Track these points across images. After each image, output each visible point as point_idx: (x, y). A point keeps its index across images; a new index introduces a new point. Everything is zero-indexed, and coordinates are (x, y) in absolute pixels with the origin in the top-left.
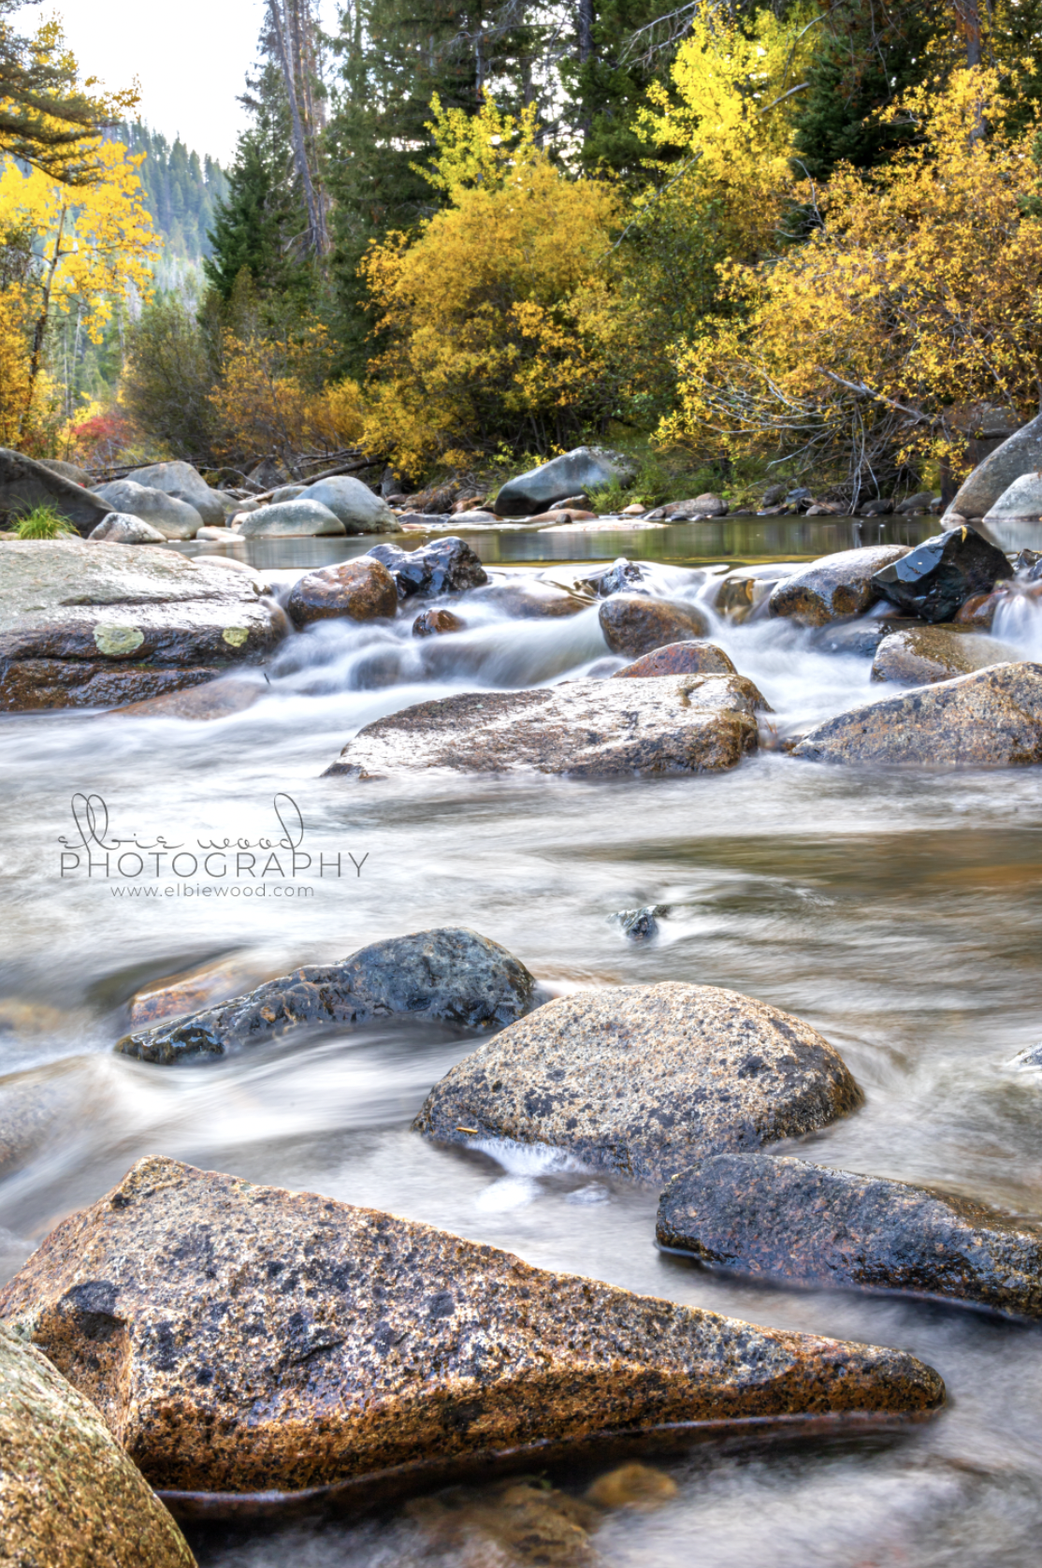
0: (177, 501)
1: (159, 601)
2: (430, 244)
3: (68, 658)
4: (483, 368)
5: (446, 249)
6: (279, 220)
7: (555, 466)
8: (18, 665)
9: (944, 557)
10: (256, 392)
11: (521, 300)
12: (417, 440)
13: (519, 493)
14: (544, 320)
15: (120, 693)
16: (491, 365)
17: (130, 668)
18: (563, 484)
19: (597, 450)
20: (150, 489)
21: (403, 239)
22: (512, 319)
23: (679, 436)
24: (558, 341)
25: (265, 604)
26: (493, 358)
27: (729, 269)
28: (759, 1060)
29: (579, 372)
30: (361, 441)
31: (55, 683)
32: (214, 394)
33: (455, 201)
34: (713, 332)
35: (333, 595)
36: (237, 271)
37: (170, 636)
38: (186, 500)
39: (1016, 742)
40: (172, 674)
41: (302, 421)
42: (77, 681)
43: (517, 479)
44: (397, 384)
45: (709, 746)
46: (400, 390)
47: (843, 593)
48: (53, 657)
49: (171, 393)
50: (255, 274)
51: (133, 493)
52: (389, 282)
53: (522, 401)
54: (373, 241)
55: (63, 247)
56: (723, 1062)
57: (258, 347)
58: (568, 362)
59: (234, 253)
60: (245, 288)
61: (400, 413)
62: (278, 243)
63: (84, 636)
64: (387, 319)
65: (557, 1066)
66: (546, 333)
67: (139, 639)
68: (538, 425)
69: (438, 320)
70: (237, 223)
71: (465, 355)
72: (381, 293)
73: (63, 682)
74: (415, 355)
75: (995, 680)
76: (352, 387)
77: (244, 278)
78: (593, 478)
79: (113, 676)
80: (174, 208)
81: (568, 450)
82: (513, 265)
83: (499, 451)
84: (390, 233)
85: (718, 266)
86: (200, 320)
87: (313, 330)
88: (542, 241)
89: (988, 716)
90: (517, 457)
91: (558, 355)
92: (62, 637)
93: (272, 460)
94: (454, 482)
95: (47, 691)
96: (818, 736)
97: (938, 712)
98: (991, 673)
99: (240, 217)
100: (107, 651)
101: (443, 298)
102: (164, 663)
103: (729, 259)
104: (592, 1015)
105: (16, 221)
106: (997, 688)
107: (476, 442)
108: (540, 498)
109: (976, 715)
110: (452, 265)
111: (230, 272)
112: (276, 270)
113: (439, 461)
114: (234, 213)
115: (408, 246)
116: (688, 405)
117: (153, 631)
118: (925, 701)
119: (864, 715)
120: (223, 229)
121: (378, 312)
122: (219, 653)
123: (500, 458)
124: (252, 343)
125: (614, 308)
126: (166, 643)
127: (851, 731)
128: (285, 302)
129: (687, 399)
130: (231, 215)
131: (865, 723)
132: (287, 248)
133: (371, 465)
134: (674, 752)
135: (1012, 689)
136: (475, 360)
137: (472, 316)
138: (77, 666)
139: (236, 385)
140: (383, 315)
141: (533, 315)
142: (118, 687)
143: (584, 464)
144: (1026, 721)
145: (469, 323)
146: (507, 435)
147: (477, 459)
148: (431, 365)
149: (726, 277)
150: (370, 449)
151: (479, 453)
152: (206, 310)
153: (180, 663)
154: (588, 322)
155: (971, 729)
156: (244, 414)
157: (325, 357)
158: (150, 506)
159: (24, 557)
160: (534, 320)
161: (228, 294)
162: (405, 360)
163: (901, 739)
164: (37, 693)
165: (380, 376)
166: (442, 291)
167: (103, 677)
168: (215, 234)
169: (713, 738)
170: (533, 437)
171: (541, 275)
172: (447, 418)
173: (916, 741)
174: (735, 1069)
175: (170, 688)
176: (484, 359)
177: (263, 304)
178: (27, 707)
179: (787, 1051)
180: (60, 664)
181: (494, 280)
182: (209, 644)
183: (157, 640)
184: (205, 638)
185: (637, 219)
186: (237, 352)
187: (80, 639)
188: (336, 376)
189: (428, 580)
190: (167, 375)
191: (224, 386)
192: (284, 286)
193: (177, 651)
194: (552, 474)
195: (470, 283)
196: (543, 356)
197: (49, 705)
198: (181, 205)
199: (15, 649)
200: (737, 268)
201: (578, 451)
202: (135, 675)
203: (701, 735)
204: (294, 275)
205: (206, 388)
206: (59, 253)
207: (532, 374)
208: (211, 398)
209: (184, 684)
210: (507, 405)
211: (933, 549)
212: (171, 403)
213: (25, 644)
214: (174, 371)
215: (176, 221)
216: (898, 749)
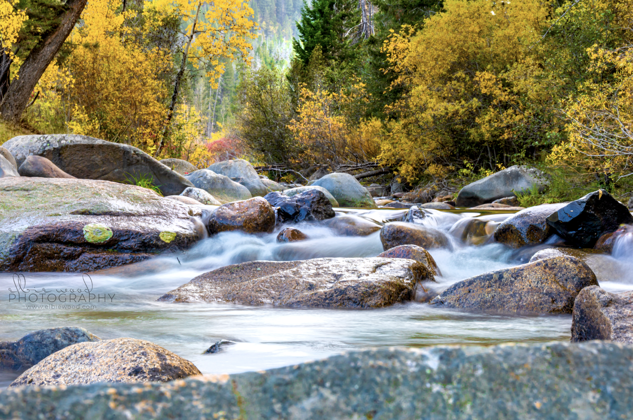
0: (237, 184)
1: (129, 215)
2: (427, 34)
3: (68, 243)
4: (456, 113)
5: (436, 37)
6: (343, 17)
7: (497, 177)
8: (38, 245)
9: (586, 208)
10: (319, 124)
11: (483, 70)
12: (413, 157)
13: (473, 193)
14: (496, 84)
15: (96, 265)
16: (461, 111)
17: (104, 251)
18: (501, 188)
19: (524, 168)
20: (220, 176)
21: (412, 30)
22: (477, 82)
23: (565, 158)
24: (504, 97)
25: (193, 221)
26: (463, 107)
27: (596, 51)
28: (141, 368)
29: (518, 118)
30: (378, 157)
31: (58, 258)
32: (292, 124)
33: (445, 7)
34: (590, 92)
35: (234, 217)
36: (313, 47)
37: (128, 234)
38: (243, 183)
39: (553, 302)
40: (127, 256)
41: (344, 144)
42: (71, 257)
43: (472, 184)
44: (402, 122)
45: (373, 294)
46: (405, 126)
47: (533, 229)
48: (60, 242)
49: (267, 123)
50: (325, 51)
51: (209, 177)
52: (401, 56)
53: (481, 135)
54: (392, 31)
55: (197, 29)
56: (124, 369)
57: (321, 96)
58: (510, 111)
59: (312, 37)
60: (317, 59)
61: (404, 140)
62: (341, 32)
63: (78, 232)
64: (399, 80)
65: (59, 373)
66: (497, 92)
67: (109, 235)
68: (492, 151)
69: (430, 83)
70: (315, 18)
71: (445, 104)
72: (395, 64)
73: (63, 257)
74: (413, 102)
75: (547, 265)
76: (376, 123)
77: (317, 53)
78: (521, 185)
79: (93, 255)
80: (287, 9)
81: (507, 167)
82: (480, 48)
83: (464, 167)
84: (404, 26)
85: (588, 49)
86: (288, 78)
87: (356, 86)
88: (499, 33)
89: (539, 285)
90: (476, 171)
91: (505, 106)
92: (65, 230)
93: (325, 168)
94: (434, 185)
95: (53, 261)
96: (445, 294)
97: (512, 282)
98: (544, 261)
99: (318, 15)
100: (90, 241)
101: (434, 67)
102: (123, 250)
103: (596, 45)
104: (83, 350)
105: (170, 11)
106: (547, 270)
107: (452, 160)
108: (486, 197)
109: (532, 285)
110: (440, 47)
111: (309, 48)
112: (338, 48)
113: (426, 172)
114: (314, 12)
115: (414, 34)
116: (572, 139)
117: (118, 231)
118: (505, 276)
119: (471, 282)
120: (306, 21)
121: (394, 75)
122: (157, 246)
123: (465, 171)
124: (318, 93)
125: (537, 77)
126: (126, 238)
127: (462, 291)
128: (342, 69)
129: (572, 134)
130: (313, 13)
131: (470, 287)
132: (347, 34)
133: (385, 173)
134: (352, 296)
135: (556, 271)
136: (452, 107)
137: (450, 79)
138: (72, 248)
139: (306, 119)
140: (396, 78)
141: (489, 80)
142: (94, 262)
143: (517, 176)
144: (561, 290)
145: (449, 83)
146: (472, 156)
147: (450, 171)
148: (423, 109)
149: (594, 56)
150: (384, 162)
151: (451, 167)
152: (292, 71)
153: (134, 251)
154: (520, 85)
155: (528, 292)
156: (310, 138)
157: (364, 104)
158: (219, 186)
159: (58, 187)
160: (490, 83)
161: (307, 62)
162: (407, 106)
163: (488, 297)
164: (47, 262)
165: (394, 117)
166: (433, 63)
167: (87, 256)
168: (301, 25)
169: (377, 290)
170: (488, 159)
171: (497, 55)
172: (434, 144)
173: (497, 298)
174: (128, 372)
175: (124, 263)
176: (457, 107)
177: (328, 69)
178: (40, 270)
179: (157, 366)
180: (63, 247)
181: (468, 57)
182: (151, 240)
183: (121, 236)
184: (149, 236)
185: (558, 22)
186: (308, 98)
187: (75, 232)
188: (368, 116)
189: (297, 213)
190: (265, 112)
191: (298, 120)
192: (342, 58)
193: (132, 243)
194: (495, 182)
195: (453, 58)
196: (495, 107)
197: (54, 269)
198: (291, 7)
199: (36, 236)
200: (601, 51)
201: (513, 168)
202: (105, 255)
203: (370, 288)
204: (350, 52)
205: (287, 121)
206: (194, 32)
207: (487, 118)
208: (291, 128)
209: (133, 261)
210: (471, 137)
211: (580, 203)
212: (265, 129)
213: (43, 233)
214: (269, 109)
215: (287, 17)
216: (485, 302)
